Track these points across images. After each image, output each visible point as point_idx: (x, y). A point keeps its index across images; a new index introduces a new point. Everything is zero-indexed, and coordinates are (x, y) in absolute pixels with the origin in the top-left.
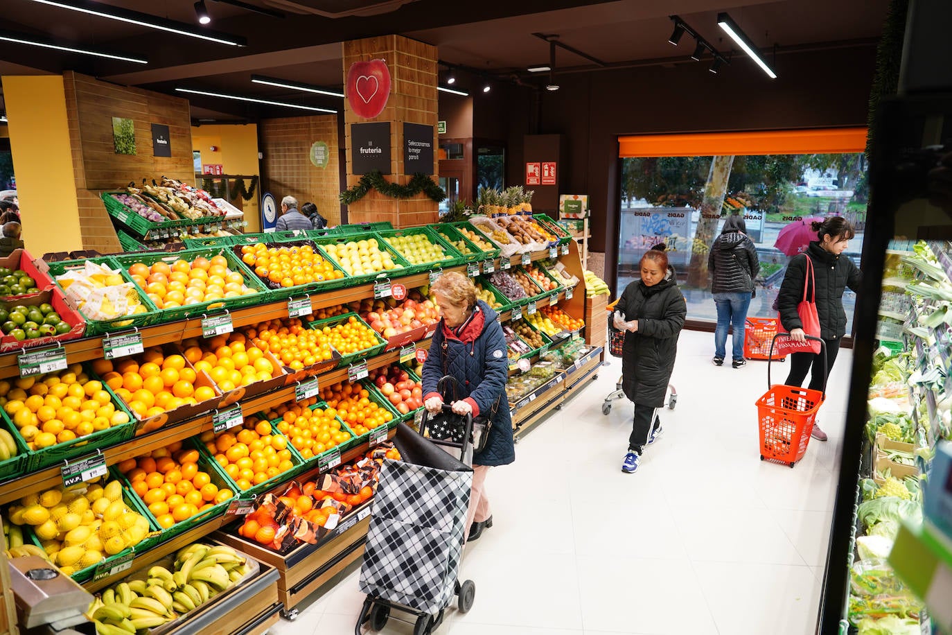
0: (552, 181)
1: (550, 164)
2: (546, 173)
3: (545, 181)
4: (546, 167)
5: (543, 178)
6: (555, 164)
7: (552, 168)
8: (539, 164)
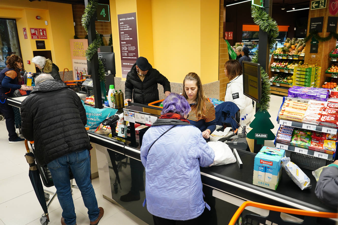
0: (232, 38)
1: (231, 32)
2: (230, 36)
3: (229, 38)
4: (230, 33)
5: (229, 37)
6: (232, 32)
7: (232, 34)
8: (227, 32)
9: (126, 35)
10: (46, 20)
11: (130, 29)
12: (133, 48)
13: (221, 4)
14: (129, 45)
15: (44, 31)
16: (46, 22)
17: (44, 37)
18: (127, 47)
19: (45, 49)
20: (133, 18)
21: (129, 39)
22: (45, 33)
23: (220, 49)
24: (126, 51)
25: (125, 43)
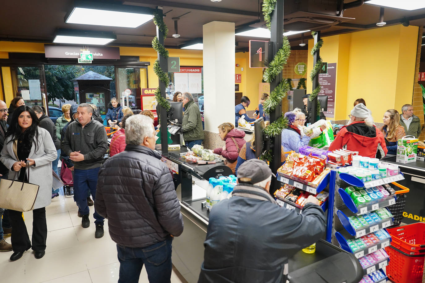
9: (324, 81)
10: (242, 67)
11: (329, 76)
12: (331, 92)
13: (418, 58)
14: (326, 89)
15: (240, 76)
16: (242, 69)
17: (239, 81)
18: (324, 90)
19: (239, 91)
20: (333, 67)
21: (327, 84)
22: (240, 78)
23: (414, 93)
24: (323, 94)
25: (323, 87)
